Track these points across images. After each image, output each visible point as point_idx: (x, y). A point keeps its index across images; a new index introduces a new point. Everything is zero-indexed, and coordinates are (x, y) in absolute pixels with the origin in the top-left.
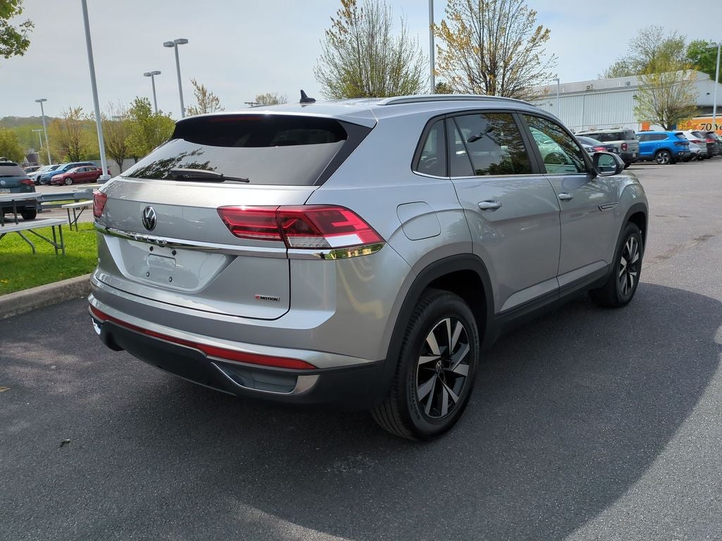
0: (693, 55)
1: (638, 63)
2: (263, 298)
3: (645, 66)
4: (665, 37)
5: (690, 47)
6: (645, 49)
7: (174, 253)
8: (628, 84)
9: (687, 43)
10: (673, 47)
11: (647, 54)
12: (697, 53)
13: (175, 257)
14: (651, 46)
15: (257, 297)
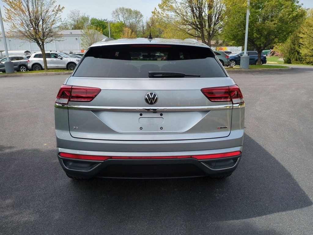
0: (93, 23)
1: (71, 25)
2: (221, 128)
3: (75, 26)
4: (81, 15)
5: (91, 20)
6: (74, 19)
7: (161, 115)
8: (71, 33)
9: (90, 18)
10: (85, 19)
11: (74, 21)
12: (94, 23)
13: (162, 117)
14: (76, 18)
15: (219, 128)
